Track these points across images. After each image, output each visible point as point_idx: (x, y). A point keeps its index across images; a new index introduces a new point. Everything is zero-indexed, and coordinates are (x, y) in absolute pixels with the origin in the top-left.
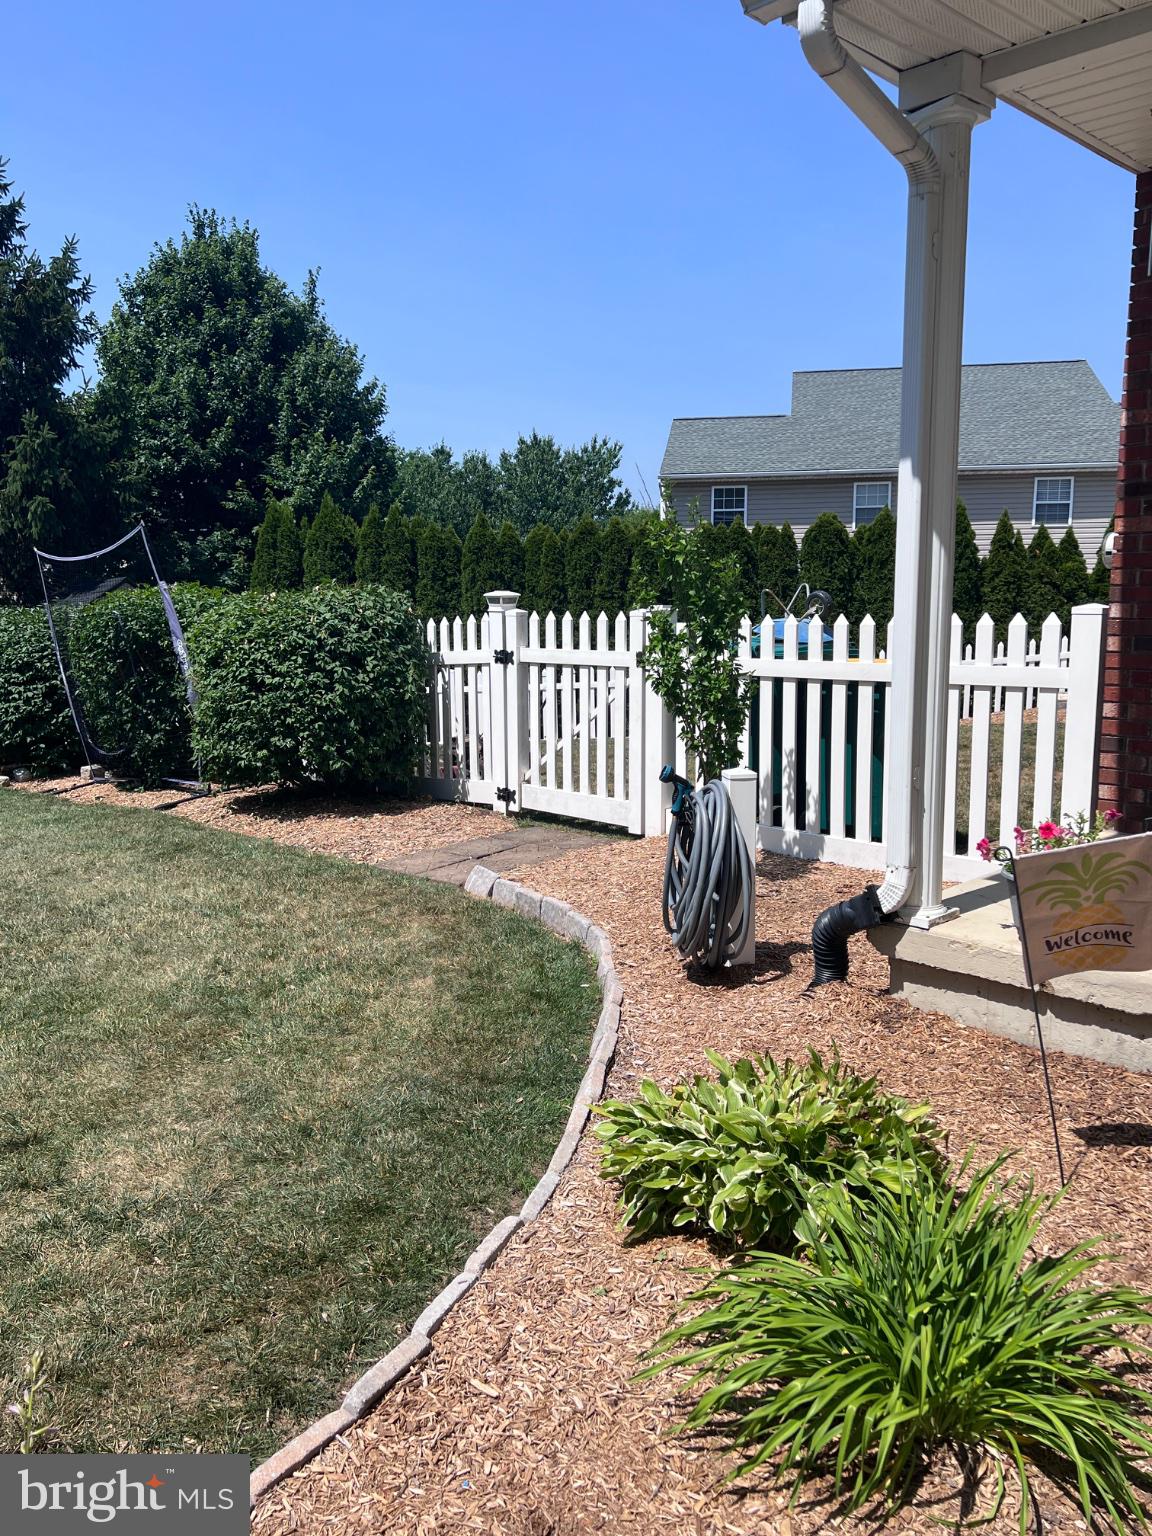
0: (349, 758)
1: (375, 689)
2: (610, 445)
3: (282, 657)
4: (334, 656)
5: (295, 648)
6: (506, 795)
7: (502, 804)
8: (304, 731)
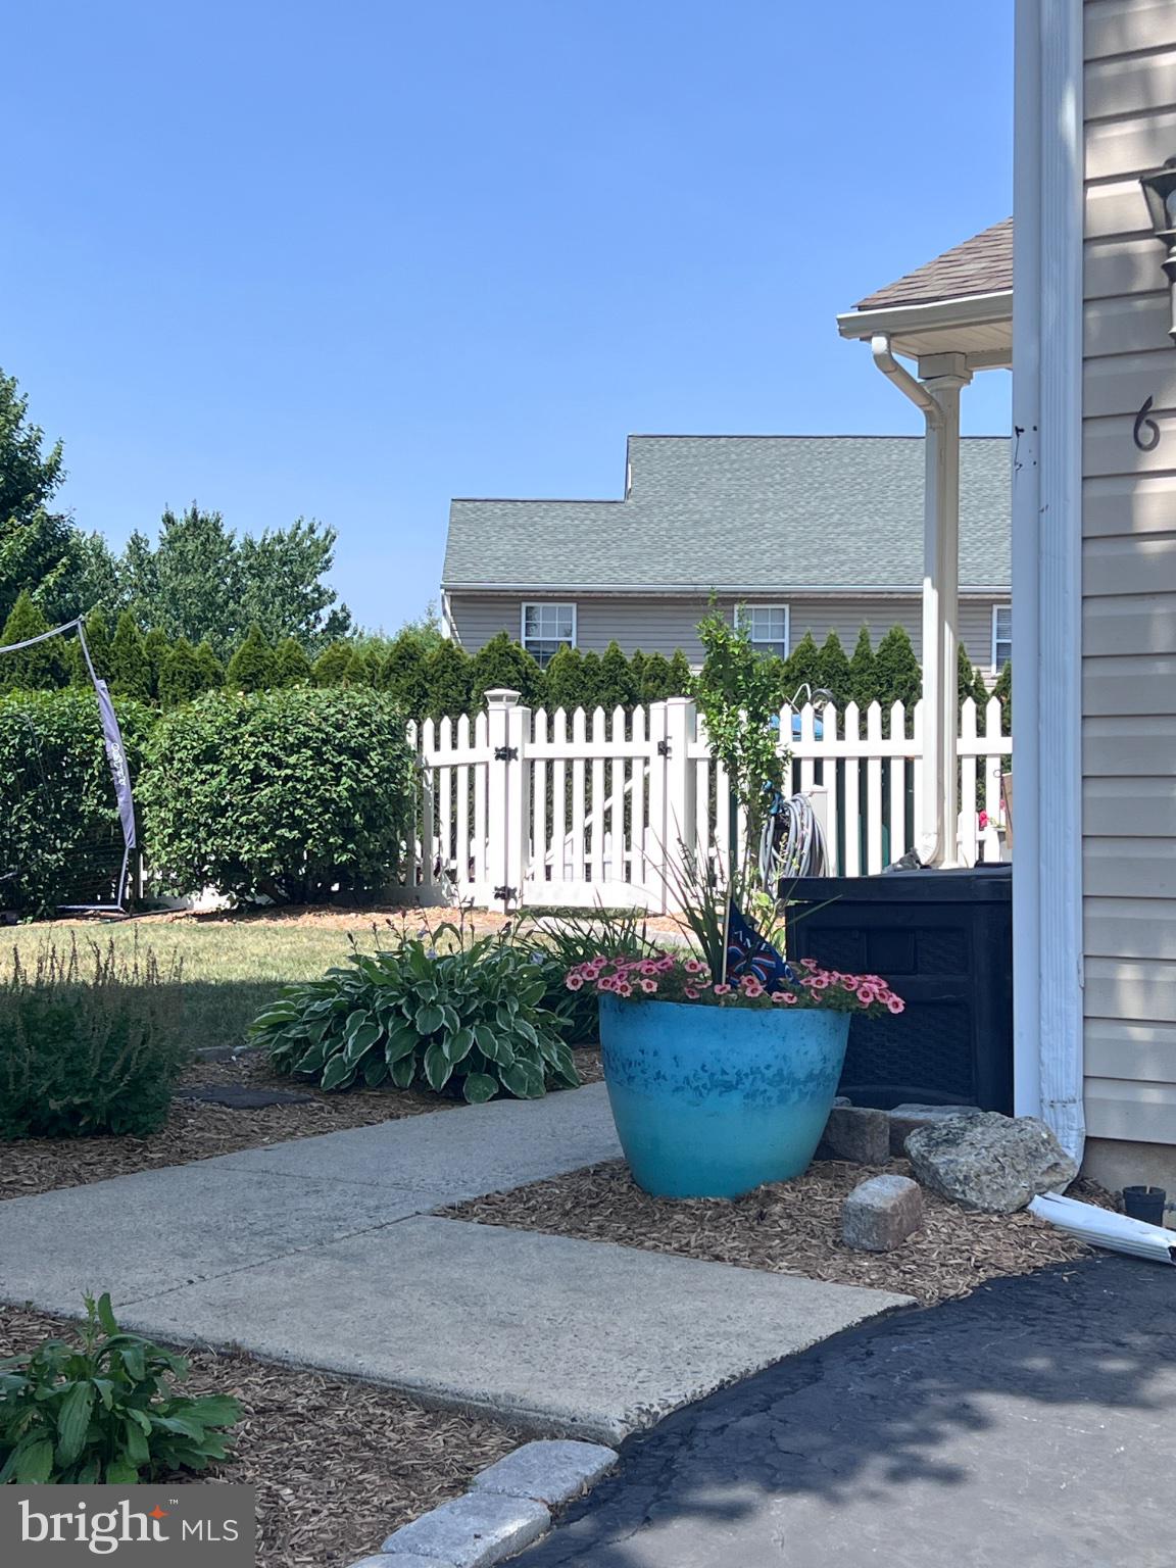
0: (352, 852)
1: (380, 784)
2: (320, 534)
3: (291, 750)
4: (340, 750)
5: (305, 742)
6: (505, 894)
7: (501, 902)
8: (312, 823)
